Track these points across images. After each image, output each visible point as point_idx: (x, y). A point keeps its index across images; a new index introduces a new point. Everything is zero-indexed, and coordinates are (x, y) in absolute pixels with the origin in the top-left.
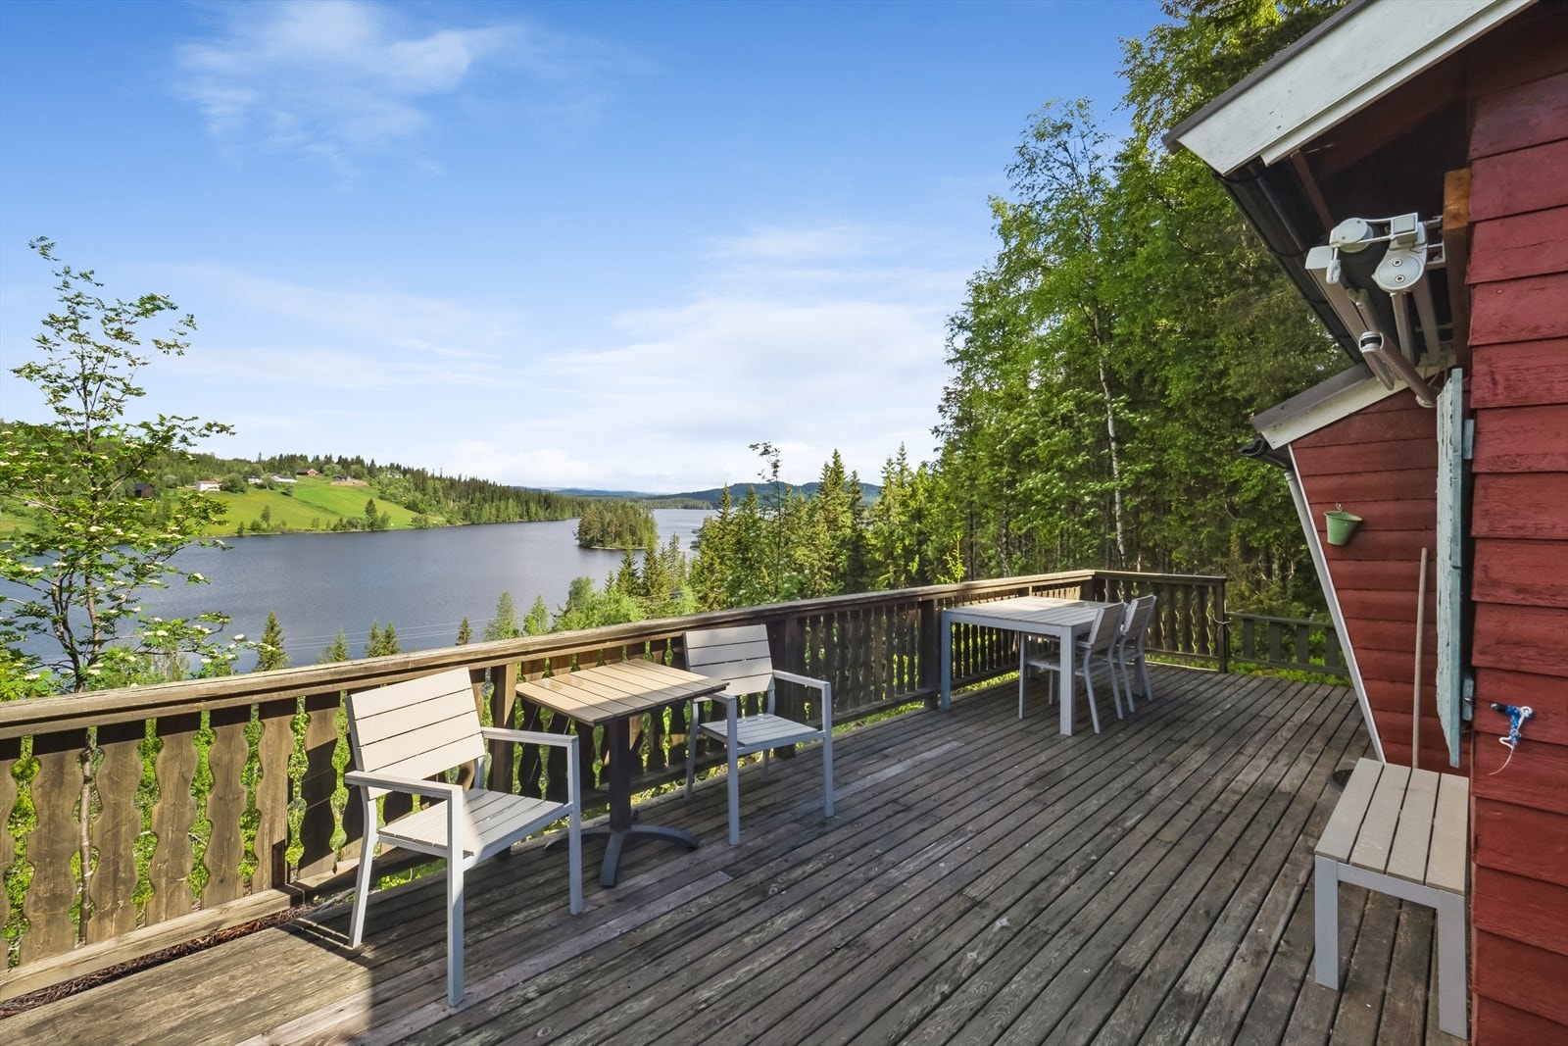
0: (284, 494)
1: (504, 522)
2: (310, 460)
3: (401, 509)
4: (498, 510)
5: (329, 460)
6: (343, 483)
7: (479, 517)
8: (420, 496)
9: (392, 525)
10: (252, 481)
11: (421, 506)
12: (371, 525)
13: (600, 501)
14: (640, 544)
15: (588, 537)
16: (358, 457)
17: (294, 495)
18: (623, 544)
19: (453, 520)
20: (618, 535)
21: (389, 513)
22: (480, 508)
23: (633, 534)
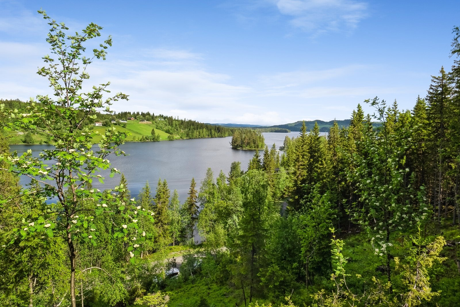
0: (123, 127)
1: (202, 138)
2: (132, 114)
3: (164, 132)
4: (199, 133)
5: (138, 113)
6: (143, 123)
7: (193, 136)
8: (171, 127)
9: (161, 139)
10: (113, 122)
11: (171, 131)
12: (154, 139)
13: (239, 129)
14: (258, 148)
15: (236, 144)
16: (148, 112)
17: (127, 127)
18: (250, 147)
19: (183, 137)
20: (248, 144)
21: (160, 135)
22: (193, 132)
23: (255, 143)
